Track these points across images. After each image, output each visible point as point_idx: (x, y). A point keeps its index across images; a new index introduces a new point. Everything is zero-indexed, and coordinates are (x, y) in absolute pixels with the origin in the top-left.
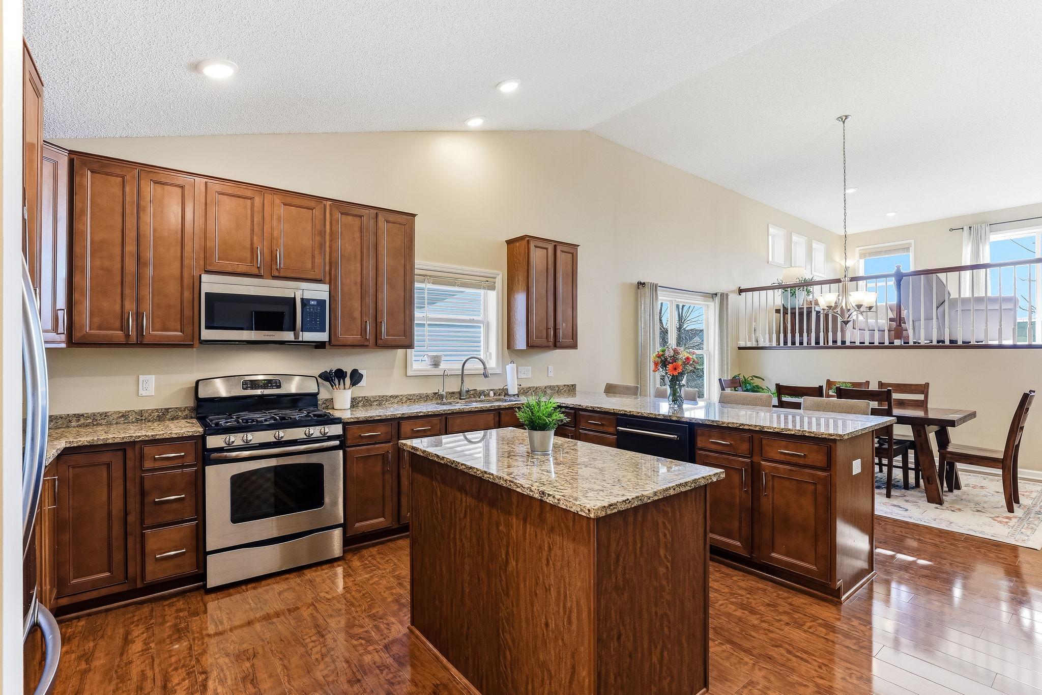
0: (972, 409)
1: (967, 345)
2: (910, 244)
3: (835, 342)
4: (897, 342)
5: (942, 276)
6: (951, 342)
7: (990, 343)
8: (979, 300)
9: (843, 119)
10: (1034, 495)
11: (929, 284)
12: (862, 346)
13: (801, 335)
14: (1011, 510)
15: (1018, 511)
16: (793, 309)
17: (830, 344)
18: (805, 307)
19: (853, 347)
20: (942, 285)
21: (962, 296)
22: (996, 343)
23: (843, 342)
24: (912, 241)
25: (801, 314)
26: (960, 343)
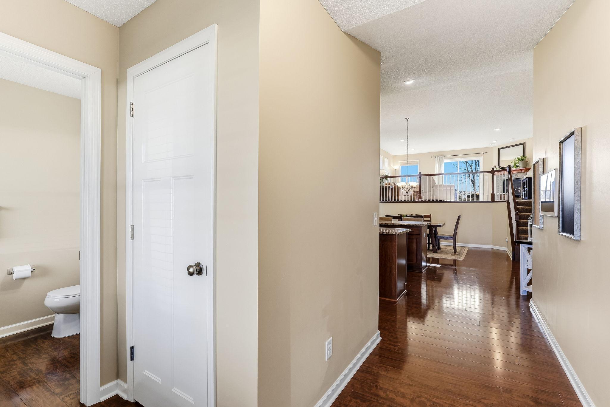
0: (444, 223)
1: (441, 201)
2: (418, 161)
3: (395, 200)
4: (420, 200)
5: (433, 177)
6: (436, 200)
7: (447, 201)
8: (441, 185)
9: (408, 119)
10: (460, 250)
11: (430, 179)
12: (405, 202)
13: (386, 197)
14: (455, 253)
15: (457, 253)
16: (383, 187)
17: (394, 201)
18: (385, 186)
19: (402, 202)
20: (434, 181)
21: (440, 184)
22: (449, 201)
23: (398, 200)
24: (419, 160)
25: (383, 189)
26: (439, 201)
